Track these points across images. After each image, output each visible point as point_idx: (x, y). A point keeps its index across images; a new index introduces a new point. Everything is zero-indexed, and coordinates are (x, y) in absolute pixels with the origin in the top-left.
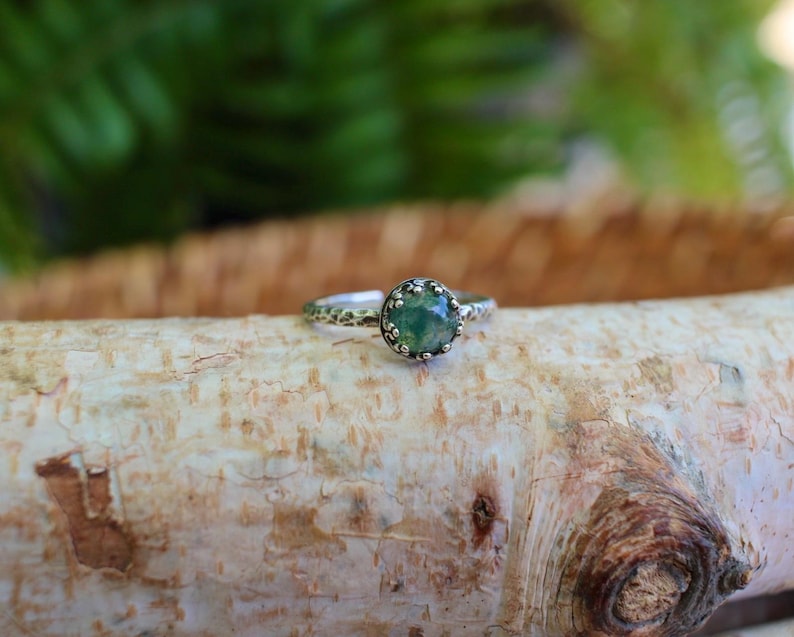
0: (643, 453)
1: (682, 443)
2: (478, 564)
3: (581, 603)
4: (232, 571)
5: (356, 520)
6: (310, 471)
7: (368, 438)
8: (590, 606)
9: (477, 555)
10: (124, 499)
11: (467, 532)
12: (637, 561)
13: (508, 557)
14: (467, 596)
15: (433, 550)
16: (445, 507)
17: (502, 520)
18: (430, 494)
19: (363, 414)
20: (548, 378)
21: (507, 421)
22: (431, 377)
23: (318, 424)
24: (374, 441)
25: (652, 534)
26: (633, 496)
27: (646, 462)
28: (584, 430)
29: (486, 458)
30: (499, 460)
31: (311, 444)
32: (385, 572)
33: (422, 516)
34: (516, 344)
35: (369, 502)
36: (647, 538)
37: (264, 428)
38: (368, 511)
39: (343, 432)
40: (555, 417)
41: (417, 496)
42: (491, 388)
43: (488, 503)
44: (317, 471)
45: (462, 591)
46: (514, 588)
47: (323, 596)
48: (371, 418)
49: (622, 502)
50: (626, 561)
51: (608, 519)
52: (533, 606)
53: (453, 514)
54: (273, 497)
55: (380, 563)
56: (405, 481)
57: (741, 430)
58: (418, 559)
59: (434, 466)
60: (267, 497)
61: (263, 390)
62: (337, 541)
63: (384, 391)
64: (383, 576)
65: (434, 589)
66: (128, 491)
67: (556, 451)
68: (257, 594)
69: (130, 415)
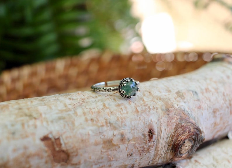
0: (183, 114)
1: (189, 110)
2: (150, 146)
3: (172, 152)
4: (93, 158)
5: (122, 140)
6: (110, 129)
7: (122, 119)
8: (175, 152)
9: (150, 144)
10: (65, 144)
11: (147, 138)
12: (185, 139)
13: (156, 143)
14: (146, 154)
15: (140, 144)
16: (142, 134)
17: (155, 135)
18: (138, 131)
19: (119, 113)
20: (159, 99)
21: (152, 110)
22: (132, 102)
23: (109, 117)
24: (124, 119)
25: (188, 132)
26: (183, 124)
27: (184, 116)
28: (170, 110)
29: (150, 120)
30: (153, 120)
31: (109, 122)
32: (128, 152)
33: (137, 136)
34: (148, 91)
35: (125, 135)
36: (187, 134)
37: (97, 120)
38: (125, 137)
39: (116, 118)
40: (163, 108)
41: (135, 132)
42: (147, 103)
43: (152, 131)
44: (111, 129)
45: (145, 153)
46: (157, 151)
47: (114, 160)
48: (121, 114)
49: (181, 126)
50: (183, 140)
51: (178, 131)
52: (161, 154)
53: (144, 135)
54: (102, 137)
55: (128, 149)
56: (132, 128)
57: (200, 106)
58: (136, 147)
59: (138, 124)
60: (101, 138)
61: (93, 110)
62: (118, 146)
63: (122, 107)
64: (128, 153)
65: (139, 154)
66: (66, 141)
67: (165, 116)
68: (99, 163)
69: (62, 121)
